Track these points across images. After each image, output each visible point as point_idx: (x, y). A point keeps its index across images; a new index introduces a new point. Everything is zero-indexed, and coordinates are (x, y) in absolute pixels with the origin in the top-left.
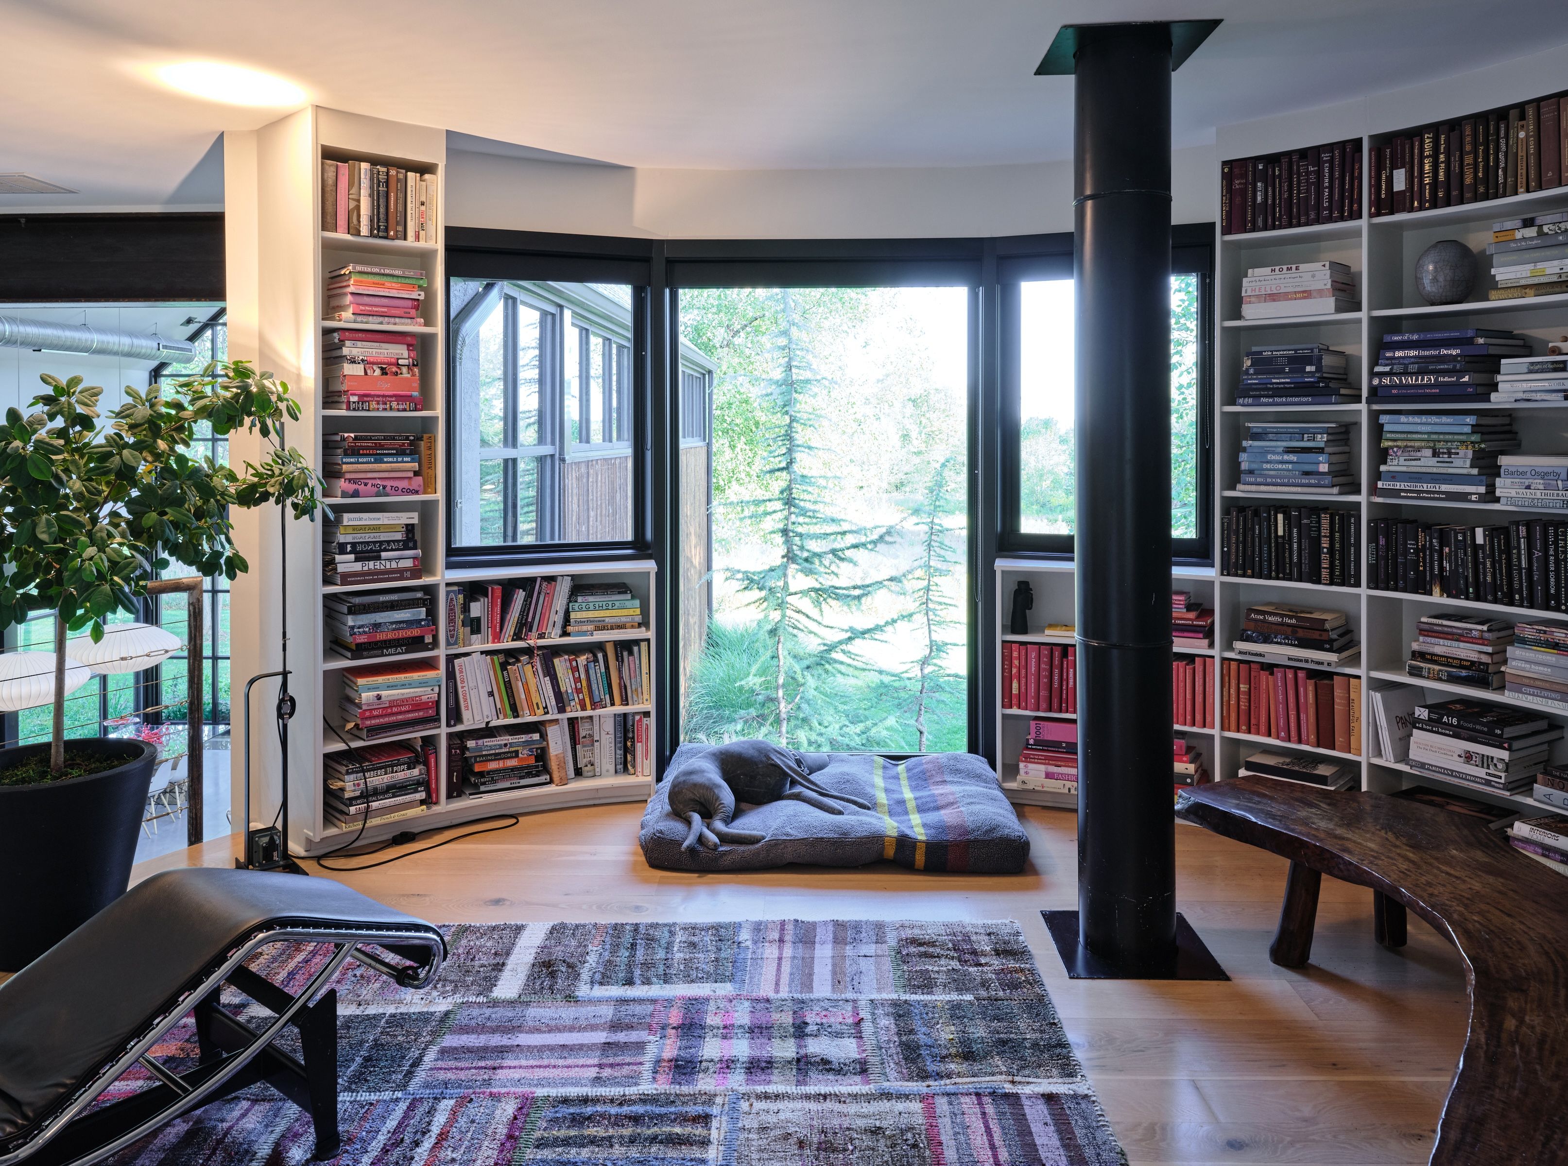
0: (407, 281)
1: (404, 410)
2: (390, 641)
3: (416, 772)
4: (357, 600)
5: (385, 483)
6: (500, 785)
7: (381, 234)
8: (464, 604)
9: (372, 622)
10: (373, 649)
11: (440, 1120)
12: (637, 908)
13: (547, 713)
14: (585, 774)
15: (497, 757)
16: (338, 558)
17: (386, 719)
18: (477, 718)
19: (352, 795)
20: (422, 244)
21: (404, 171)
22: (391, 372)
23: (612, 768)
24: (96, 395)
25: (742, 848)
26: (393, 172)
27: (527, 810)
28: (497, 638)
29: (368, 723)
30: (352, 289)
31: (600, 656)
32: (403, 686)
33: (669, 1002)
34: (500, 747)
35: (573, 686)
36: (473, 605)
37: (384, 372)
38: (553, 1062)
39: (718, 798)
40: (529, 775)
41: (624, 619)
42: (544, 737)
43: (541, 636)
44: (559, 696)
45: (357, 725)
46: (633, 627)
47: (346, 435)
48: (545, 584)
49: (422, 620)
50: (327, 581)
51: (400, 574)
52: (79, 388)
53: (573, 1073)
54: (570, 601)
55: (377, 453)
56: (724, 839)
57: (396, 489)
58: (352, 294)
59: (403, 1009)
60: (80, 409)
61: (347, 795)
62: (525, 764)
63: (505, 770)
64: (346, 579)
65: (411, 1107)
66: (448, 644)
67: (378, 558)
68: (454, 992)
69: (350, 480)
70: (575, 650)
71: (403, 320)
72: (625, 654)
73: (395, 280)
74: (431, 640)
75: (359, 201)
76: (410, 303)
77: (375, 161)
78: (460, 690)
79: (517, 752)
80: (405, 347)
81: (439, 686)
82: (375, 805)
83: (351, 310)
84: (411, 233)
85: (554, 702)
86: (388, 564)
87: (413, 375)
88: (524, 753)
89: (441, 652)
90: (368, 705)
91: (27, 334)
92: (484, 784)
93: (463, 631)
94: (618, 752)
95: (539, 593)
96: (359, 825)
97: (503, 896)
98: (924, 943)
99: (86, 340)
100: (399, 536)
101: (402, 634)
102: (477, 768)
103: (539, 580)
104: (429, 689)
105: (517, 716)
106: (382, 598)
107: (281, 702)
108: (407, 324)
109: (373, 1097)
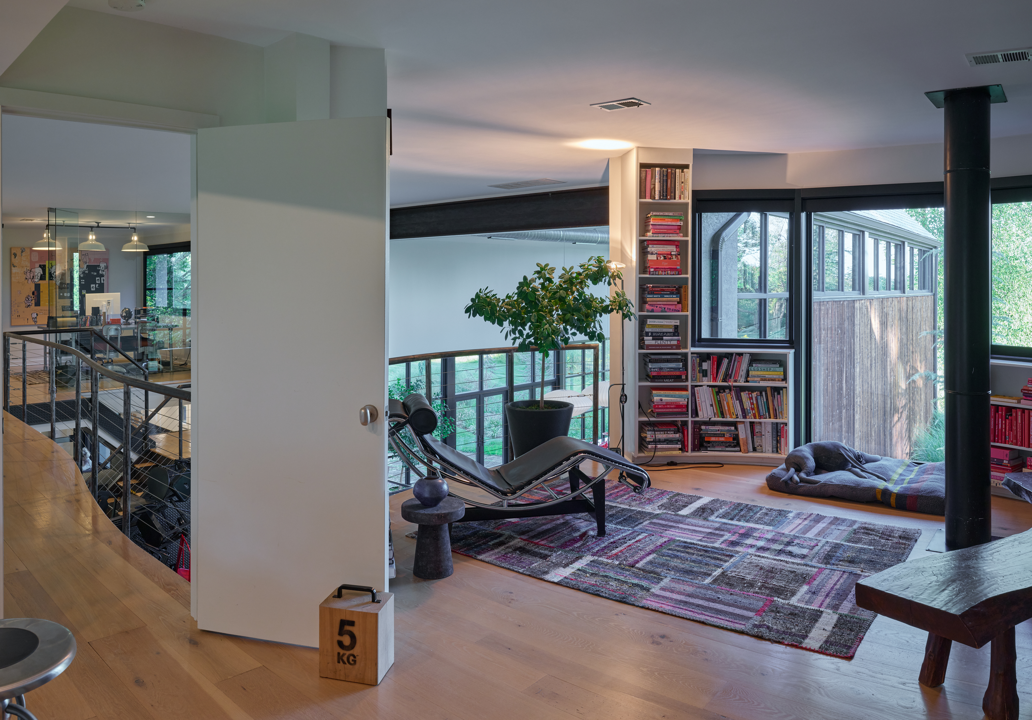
0: (675, 218)
1: (673, 274)
2: (667, 376)
3: (677, 435)
4: (653, 357)
5: (665, 307)
6: (716, 449)
7: (664, 198)
8: (700, 363)
9: (659, 367)
10: (659, 379)
11: (640, 537)
12: (753, 500)
13: (738, 418)
14: (758, 450)
15: (715, 435)
16: (645, 338)
17: (665, 410)
18: (705, 416)
19: (650, 440)
20: (682, 201)
21: (674, 169)
22: (668, 258)
23: (770, 449)
24: (554, 270)
25: (809, 485)
26: (669, 171)
27: (729, 463)
28: (715, 379)
29: (657, 410)
30: (651, 223)
31: (764, 393)
32: (672, 396)
33: (743, 527)
34: (716, 431)
35: (750, 406)
36: (703, 363)
37: (665, 258)
38: (687, 533)
39: (805, 463)
40: (730, 446)
41: (775, 376)
42: (736, 428)
43: (736, 381)
44: (743, 410)
45: (652, 411)
46: (779, 381)
47: (649, 285)
48: (737, 357)
49: (681, 368)
50: (641, 347)
51: (671, 347)
52: (549, 267)
53: (692, 537)
54: (750, 366)
55: (661, 292)
56: (802, 480)
57: (670, 309)
58: (652, 225)
59: (644, 510)
60: (547, 276)
61: (647, 440)
62: (728, 441)
63: (719, 442)
64: (649, 347)
65: (633, 533)
66: (692, 380)
67: (662, 339)
68: (664, 510)
69: (650, 305)
70: (751, 390)
71: (673, 235)
72: (776, 394)
73: (670, 217)
74: (685, 378)
75: (655, 185)
76: (676, 227)
77: (661, 166)
78: (697, 402)
79: (724, 434)
80: (675, 246)
81: (688, 399)
82: (659, 446)
83: (651, 232)
84: (677, 196)
85: (741, 413)
86: (666, 342)
87: (678, 259)
88: (727, 435)
89: (689, 384)
90: (657, 402)
91: (570, 235)
92: (709, 447)
93: (699, 375)
94: (774, 442)
95: (735, 361)
96: (652, 454)
97: (701, 488)
98: (869, 530)
99: (595, 237)
100: (671, 330)
101: (671, 373)
102: (706, 439)
103: (734, 354)
104: (683, 399)
105: (724, 417)
106: (663, 357)
107: (622, 395)
108: (675, 237)
109: (622, 528)
